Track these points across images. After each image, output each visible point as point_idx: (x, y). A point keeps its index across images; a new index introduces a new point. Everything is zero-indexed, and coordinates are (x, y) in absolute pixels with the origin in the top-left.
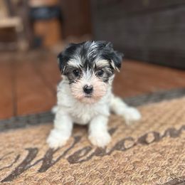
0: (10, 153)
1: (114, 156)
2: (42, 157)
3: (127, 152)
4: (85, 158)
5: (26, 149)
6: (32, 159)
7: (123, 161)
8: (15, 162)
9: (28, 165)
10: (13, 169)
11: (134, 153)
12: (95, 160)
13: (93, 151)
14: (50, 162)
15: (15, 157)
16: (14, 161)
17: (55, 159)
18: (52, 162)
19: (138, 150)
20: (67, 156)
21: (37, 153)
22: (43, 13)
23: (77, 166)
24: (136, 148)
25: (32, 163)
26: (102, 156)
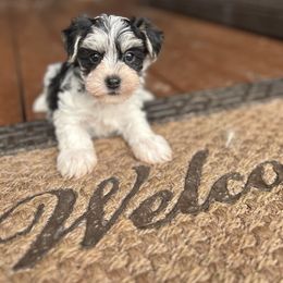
0: (24, 201)
2: (83, 210)
3: (237, 204)
6: (67, 216)
7: (234, 226)
8: (35, 222)
9: (60, 230)
10: (33, 237)
11: (249, 207)
12: (183, 223)
13: (175, 200)
14: (99, 223)
15: (35, 210)
16: (32, 218)
17: (108, 217)
18: (104, 223)
19: (255, 200)
20: (129, 211)
21: (74, 201)
24: (250, 196)
25: (67, 226)
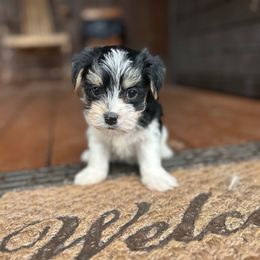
1: (209, 243)
2: (83, 233)
3: (232, 237)
4: (156, 242)
5: (60, 219)
6: (67, 237)
7: (226, 254)
8: (39, 239)
9: (60, 247)
10: (35, 250)
11: (245, 240)
12: (174, 249)
13: (170, 231)
14: (96, 244)
15: (41, 230)
16: (38, 236)
17: (104, 240)
18: (100, 245)
19: (252, 235)
20: (125, 236)
21: (77, 226)
22: (100, 28)
23: (141, 256)
24: (247, 231)
25: (67, 244)
26: (188, 241)
